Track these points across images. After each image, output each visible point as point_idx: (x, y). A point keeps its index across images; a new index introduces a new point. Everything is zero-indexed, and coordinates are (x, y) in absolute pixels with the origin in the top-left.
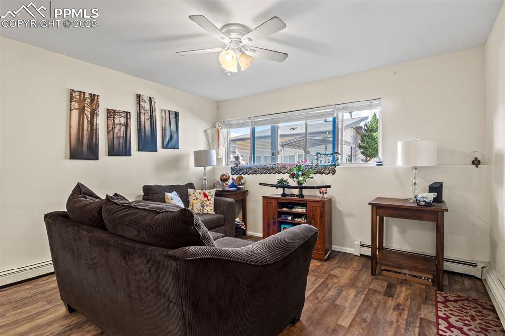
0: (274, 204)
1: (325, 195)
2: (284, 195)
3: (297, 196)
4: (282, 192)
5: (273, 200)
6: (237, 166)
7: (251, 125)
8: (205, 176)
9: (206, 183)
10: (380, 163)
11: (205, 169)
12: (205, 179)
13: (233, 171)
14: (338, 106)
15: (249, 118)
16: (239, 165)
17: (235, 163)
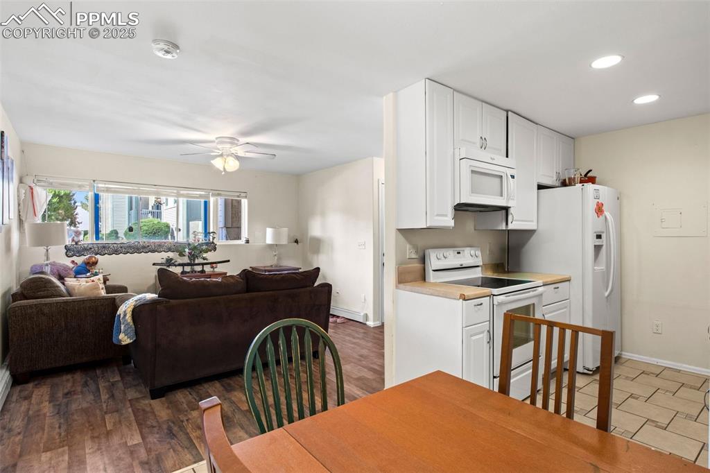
1: (215, 270)
2: (182, 272)
3: (199, 272)
4: (182, 270)
6: (76, 243)
7: (97, 190)
8: (48, 259)
9: (48, 269)
10: (247, 242)
11: (47, 250)
12: (47, 265)
13: (69, 251)
14: (214, 192)
15: (94, 181)
16: (80, 243)
17: (73, 240)
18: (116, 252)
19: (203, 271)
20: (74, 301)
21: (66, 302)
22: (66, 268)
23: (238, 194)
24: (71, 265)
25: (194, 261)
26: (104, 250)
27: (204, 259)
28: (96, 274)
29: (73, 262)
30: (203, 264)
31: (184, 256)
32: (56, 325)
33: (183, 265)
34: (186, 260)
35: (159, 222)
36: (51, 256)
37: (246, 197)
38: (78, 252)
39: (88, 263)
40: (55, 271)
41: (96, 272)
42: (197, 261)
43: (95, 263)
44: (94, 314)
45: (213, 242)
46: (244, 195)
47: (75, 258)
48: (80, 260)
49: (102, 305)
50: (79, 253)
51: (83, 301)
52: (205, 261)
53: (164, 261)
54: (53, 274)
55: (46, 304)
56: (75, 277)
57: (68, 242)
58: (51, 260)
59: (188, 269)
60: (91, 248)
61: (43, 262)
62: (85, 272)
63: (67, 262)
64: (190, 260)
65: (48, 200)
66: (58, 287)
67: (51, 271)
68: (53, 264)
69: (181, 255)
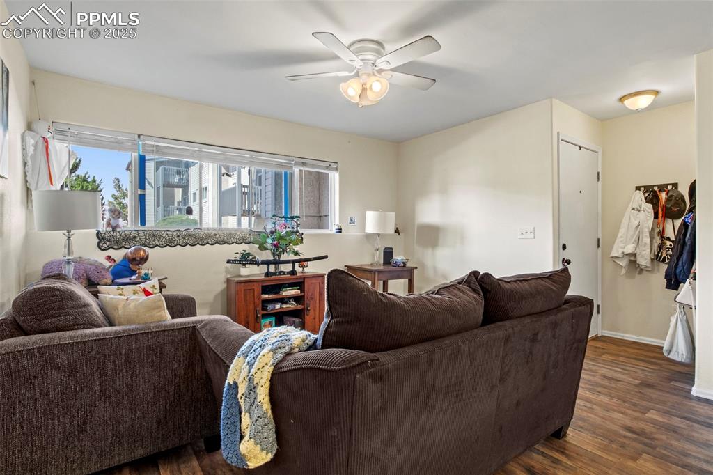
0: (258, 288)
1: (306, 270)
2: (268, 274)
3: (288, 273)
4: (266, 271)
5: (255, 284)
6: (114, 229)
7: (144, 150)
8: (69, 254)
9: (69, 270)
10: (340, 231)
11: (69, 238)
12: (69, 262)
13: (104, 241)
14: (297, 160)
15: (139, 136)
16: (118, 229)
17: (109, 224)
18: (171, 243)
19: (293, 272)
20: (118, 337)
21: (103, 341)
22: (98, 268)
23: (327, 164)
24: (107, 263)
25: (279, 256)
26: (155, 239)
27: (296, 253)
28: (146, 278)
29: (109, 258)
30: (294, 262)
31: (266, 249)
32: (82, 389)
33: (267, 263)
34: (267, 255)
35: (187, 219)
36: (74, 248)
37: (337, 169)
38: (117, 242)
39: (134, 259)
40: (82, 272)
41: (146, 274)
42: (284, 257)
43: (145, 259)
44: (157, 360)
45: (297, 231)
46: (333, 166)
47: (111, 252)
48: (118, 255)
49: (172, 342)
50: (118, 244)
51: (135, 336)
52: (297, 257)
53: (238, 257)
54: (78, 277)
55: (61, 347)
56: (113, 283)
57: (102, 227)
58: (75, 255)
59: (272, 268)
60: (135, 237)
61: (63, 258)
62: (127, 273)
63: (100, 257)
64: (274, 254)
65: (71, 164)
66: (86, 305)
67: (76, 272)
68: (79, 261)
69: (262, 248)
